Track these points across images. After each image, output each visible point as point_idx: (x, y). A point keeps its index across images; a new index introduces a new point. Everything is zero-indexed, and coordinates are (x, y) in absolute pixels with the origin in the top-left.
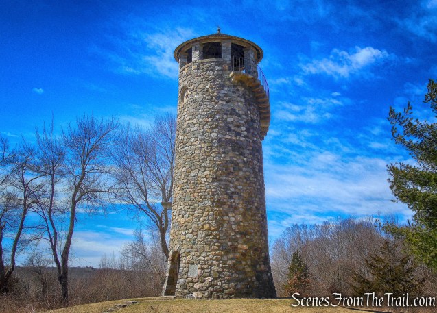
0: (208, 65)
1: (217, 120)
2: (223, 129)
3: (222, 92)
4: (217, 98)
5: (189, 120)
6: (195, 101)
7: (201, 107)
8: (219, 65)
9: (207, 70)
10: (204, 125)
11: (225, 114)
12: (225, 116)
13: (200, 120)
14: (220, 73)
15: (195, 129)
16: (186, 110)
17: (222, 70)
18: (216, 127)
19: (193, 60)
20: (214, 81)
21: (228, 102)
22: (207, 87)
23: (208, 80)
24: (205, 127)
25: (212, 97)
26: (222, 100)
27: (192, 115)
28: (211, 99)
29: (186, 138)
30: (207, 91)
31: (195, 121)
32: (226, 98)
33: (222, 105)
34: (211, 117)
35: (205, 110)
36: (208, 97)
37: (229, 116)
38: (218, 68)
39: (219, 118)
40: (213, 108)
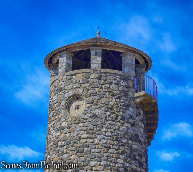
0: (111, 77)
1: (123, 145)
2: (129, 157)
3: (128, 112)
4: (123, 118)
5: (88, 138)
6: (95, 117)
7: (104, 126)
8: (124, 79)
9: (111, 83)
10: (109, 148)
11: (131, 139)
12: (130, 142)
13: (104, 141)
14: (126, 89)
15: (97, 150)
16: (81, 125)
17: (127, 87)
18: (123, 153)
19: (93, 66)
20: (119, 98)
21: (132, 125)
22: (111, 103)
23: (113, 95)
24: (110, 151)
25: (117, 116)
26: (127, 122)
27: (92, 134)
28: (116, 119)
29: (82, 159)
30: (112, 108)
31: (96, 141)
32: (131, 121)
33: (128, 128)
34: (116, 140)
35: (109, 130)
36: (112, 115)
37: (134, 142)
38: (123, 83)
39: (125, 143)
40: (118, 129)
